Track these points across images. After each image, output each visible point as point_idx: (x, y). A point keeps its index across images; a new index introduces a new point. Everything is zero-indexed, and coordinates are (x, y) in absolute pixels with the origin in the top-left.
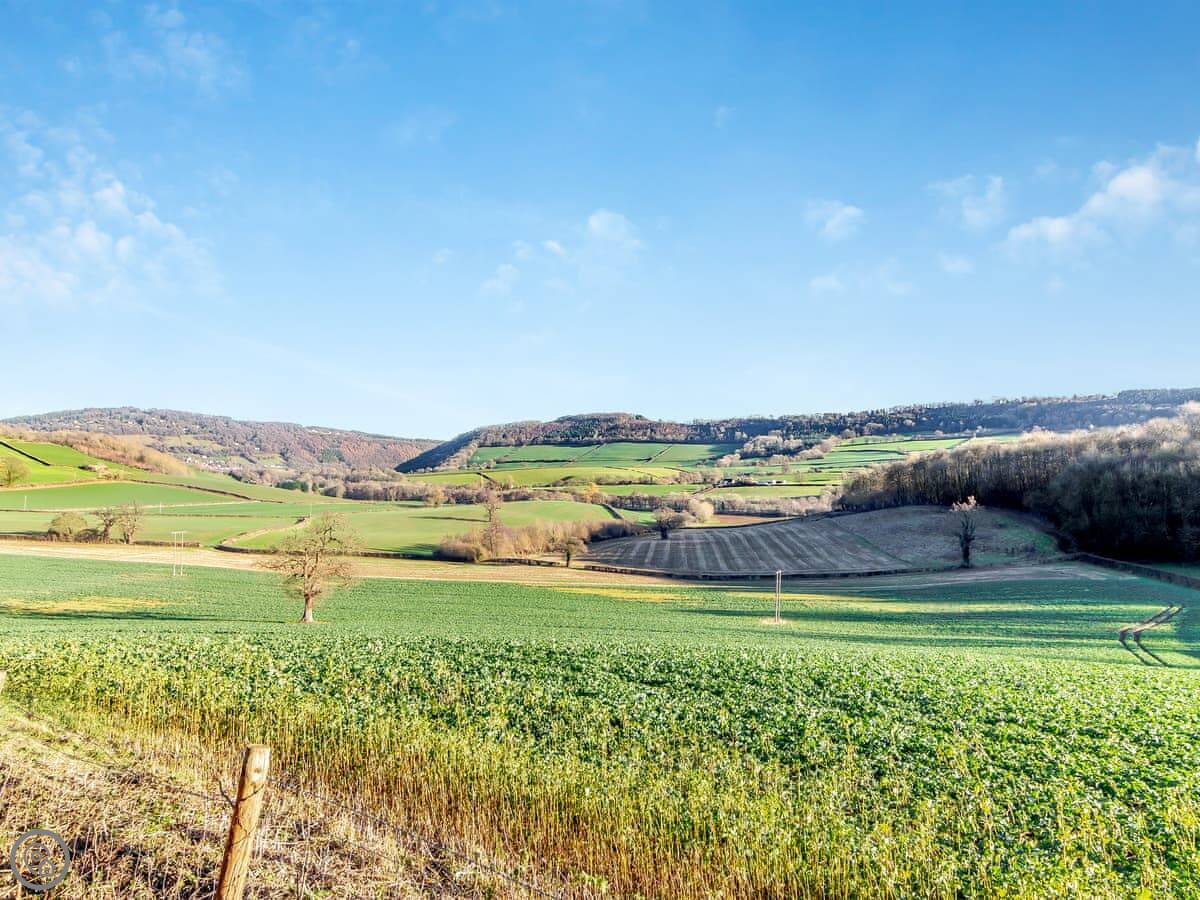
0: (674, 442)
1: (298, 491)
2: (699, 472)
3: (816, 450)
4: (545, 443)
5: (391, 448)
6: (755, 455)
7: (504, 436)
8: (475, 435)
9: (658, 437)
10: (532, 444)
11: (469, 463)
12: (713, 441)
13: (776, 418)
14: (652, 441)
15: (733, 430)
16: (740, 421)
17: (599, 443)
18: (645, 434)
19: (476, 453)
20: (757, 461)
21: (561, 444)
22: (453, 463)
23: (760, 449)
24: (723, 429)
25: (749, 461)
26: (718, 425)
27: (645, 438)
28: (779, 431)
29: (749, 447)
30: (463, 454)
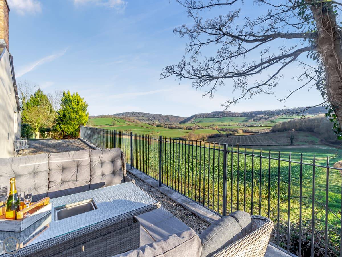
0: (238, 117)
1: (160, 127)
2: (242, 124)
3: (273, 118)
4: (209, 117)
5: (178, 118)
6: (257, 119)
7: (200, 116)
8: (195, 116)
9: (234, 116)
10: (206, 117)
11: (193, 121)
12: (247, 116)
13: (263, 111)
14: (233, 116)
15: (252, 114)
16: (254, 112)
17: (221, 117)
18: (231, 115)
19: (195, 120)
20: (257, 121)
21: (212, 117)
22: (190, 122)
23: (258, 118)
24: (249, 114)
25: (255, 121)
26: (248, 113)
27: (231, 116)
28: (263, 114)
29: (256, 118)
30: (192, 120)
